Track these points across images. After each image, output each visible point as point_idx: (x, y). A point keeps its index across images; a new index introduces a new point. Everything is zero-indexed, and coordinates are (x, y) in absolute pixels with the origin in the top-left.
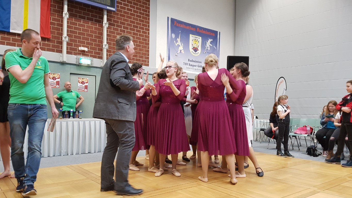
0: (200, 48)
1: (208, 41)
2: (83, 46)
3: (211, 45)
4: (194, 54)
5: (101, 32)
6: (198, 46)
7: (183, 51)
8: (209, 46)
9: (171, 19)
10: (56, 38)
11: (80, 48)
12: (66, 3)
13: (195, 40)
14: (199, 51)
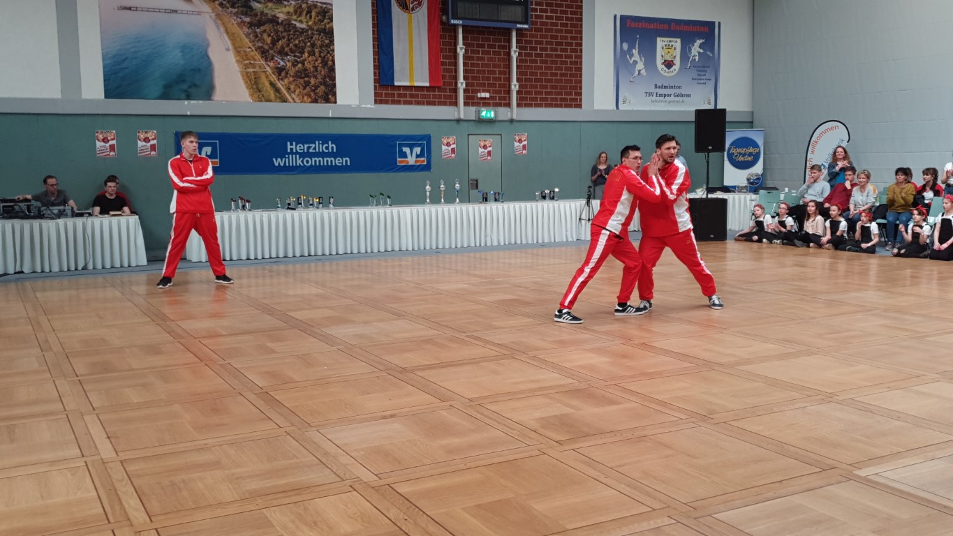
0: (677, 61)
1: (696, 44)
2: (484, 91)
3: (701, 51)
4: (666, 74)
5: (507, 63)
6: (675, 57)
7: (644, 71)
8: (697, 54)
9: (621, 16)
10: (450, 84)
11: (479, 95)
12: (460, 30)
13: (667, 47)
14: (677, 67)
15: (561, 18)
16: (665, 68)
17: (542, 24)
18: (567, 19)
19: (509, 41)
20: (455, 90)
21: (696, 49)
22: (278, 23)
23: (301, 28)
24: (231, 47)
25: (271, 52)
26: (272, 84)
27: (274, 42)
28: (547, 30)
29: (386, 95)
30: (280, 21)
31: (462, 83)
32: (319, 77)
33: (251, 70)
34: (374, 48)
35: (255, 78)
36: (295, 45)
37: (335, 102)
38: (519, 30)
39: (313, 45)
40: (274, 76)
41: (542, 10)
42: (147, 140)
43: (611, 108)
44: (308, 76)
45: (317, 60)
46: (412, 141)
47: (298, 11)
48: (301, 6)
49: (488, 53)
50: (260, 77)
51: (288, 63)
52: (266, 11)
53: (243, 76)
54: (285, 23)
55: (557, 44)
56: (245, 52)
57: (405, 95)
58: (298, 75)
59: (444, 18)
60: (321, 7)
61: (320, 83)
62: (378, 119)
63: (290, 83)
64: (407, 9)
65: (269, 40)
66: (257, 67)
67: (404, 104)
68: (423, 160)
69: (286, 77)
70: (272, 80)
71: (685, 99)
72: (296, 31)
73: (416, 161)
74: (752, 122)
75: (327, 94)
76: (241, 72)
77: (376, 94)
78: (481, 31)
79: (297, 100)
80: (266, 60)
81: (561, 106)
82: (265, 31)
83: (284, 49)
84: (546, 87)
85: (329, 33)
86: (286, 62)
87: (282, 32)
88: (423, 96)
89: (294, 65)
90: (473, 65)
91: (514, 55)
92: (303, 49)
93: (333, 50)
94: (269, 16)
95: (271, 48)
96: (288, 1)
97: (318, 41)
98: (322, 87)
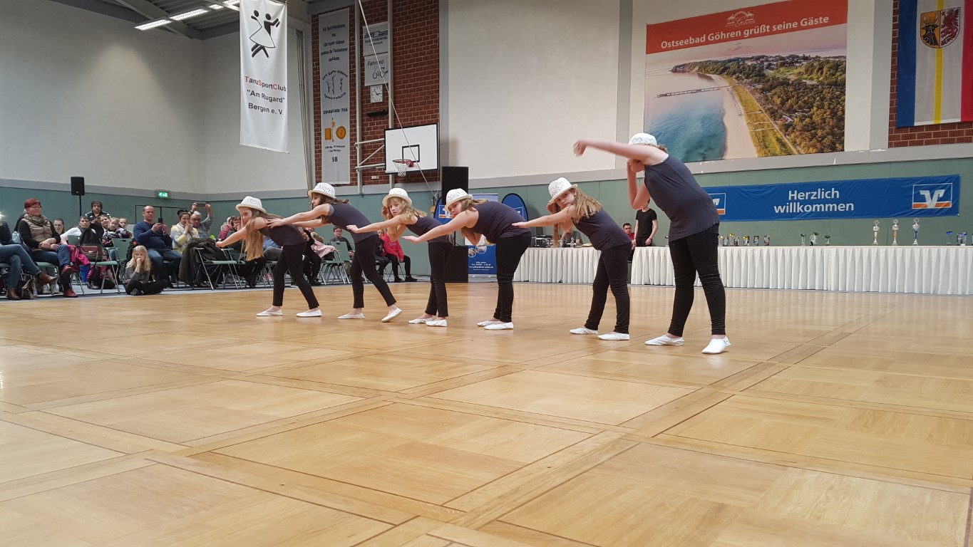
22: (788, 84)
23: (811, 85)
24: (743, 112)
25: (779, 111)
26: (779, 140)
27: (783, 103)
29: (905, 137)
30: (790, 82)
32: (827, 128)
33: (760, 130)
34: (892, 90)
35: (763, 136)
36: (805, 102)
37: (843, 151)
39: (822, 99)
40: (781, 133)
44: (815, 129)
45: (825, 113)
46: (932, 184)
47: (809, 70)
48: (813, 65)
50: (768, 135)
51: (795, 119)
52: (778, 76)
53: (752, 136)
54: (796, 82)
56: (756, 114)
57: (929, 135)
58: (805, 129)
60: (834, 62)
61: (828, 134)
62: (890, 162)
63: (796, 137)
64: (936, 44)
65: (778, 101)
66: (766, 127)
68: (948, 204)
69: (793, 132)
70: (779, 136)
72: (806, 88)
73: (937, 204)
75: (834, 143)
76: (751, 133)
77: (890, 138)
79: (802, 152)
80: (775, 120)
82: (775, 94)
83: (792, 107)
85: (841, 86)
87: (792, 92)
88: (953, 134)
89: (801, 120)
92: (812, 104)
93: (844, 100)
94: (781, 80)
95: (780, 108)
96: (801, 62)
97: (827, 93)
98: (830, 137)
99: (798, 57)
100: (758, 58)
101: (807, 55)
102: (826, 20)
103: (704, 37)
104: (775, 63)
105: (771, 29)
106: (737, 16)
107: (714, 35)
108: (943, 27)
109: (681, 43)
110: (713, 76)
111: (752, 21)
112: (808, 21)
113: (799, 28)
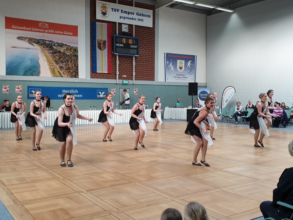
0: (183, 67)
1: (189, 62)
3: (191, 64)
4: (180, 71)
5: (132, 67)
7: (173, 70)
8: (189, 65)
9: (166, 53)
10: (114, 72)
11: (123, 76)
12: (118, 56)
13: (180, 63)
14: (183, 69)
15: (148, 53)
16: (180, 69)
17: (142, 55)
18: (150, 54)
19: (132, 60)
20: (116, 74)
21: (189, 64)
22: (61, 53)
23: (68, 54)
24: (46, 60)
25: (58, 61)
26: (59, 72)
27: (59, 59)
28: (144, 57)
29: (94, 76)
31: (118, 72)
32: (73, 70)
33: (52, 67)
34: (91, 61)
35: (53, 70)
36: (66, 60)
37: (78, 78)
38: (135, 57)
39: (72, 60)
41: (142, 51)
42: (18, 88)
43: (163, 81)
44: (70, 69)
45: (73, 64)
47: (67, 49)
49: (126, 63)
50: (55, 69)
52: (57, 49)
53: (49, 69)
54: (63, 53)
55: (147, 61)
56: (50, 61)
57: (100, 76)
58: (67, 69)
59: (113, 52)
60: (75, 48)
62: (91, 83)
63: (64, 71)
64: (101, 49)
65: (58, 58)
66: (54, 66)
67: (100, 78)
68: (105, 96)
69: (63, 69)
70: (59, 70)
71: (186, 79)
72: (66, 55)
73: (103, 96)
74: (206, 86)
75: (75, 75)
77: (91, 75)
78: (124, 57)
79: (66, 77)
80: (57, 64)
81: (148, 80)
82: (57, 55)
83: (62, 61)
84: (143, 74)
85: (77, 56)
86: (63, 65)
87: (62, 56)
88: (106, 76)
89: (66, 66)
90: (121, 67)
91: (134, 64)
92: (69, 61)
93: (78, 62)
94: (58, 51)
95: (59, 61)
96: (64, 46)
97: (73, 58)
98: (74, 73)
99: (63, 44)
100: (50, 41)
101: (66, 44)
102: (72, 34)
103: (30, 28)
104: (56, 44)
105: (54, 32)
106: (42, 24)
107: (34, 29)
108: (103, 45)
109: (21, 28)
110: (34, 44)
111: (47, 27)
112: (66, 32)
113: (63, 34)
